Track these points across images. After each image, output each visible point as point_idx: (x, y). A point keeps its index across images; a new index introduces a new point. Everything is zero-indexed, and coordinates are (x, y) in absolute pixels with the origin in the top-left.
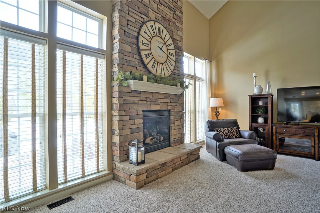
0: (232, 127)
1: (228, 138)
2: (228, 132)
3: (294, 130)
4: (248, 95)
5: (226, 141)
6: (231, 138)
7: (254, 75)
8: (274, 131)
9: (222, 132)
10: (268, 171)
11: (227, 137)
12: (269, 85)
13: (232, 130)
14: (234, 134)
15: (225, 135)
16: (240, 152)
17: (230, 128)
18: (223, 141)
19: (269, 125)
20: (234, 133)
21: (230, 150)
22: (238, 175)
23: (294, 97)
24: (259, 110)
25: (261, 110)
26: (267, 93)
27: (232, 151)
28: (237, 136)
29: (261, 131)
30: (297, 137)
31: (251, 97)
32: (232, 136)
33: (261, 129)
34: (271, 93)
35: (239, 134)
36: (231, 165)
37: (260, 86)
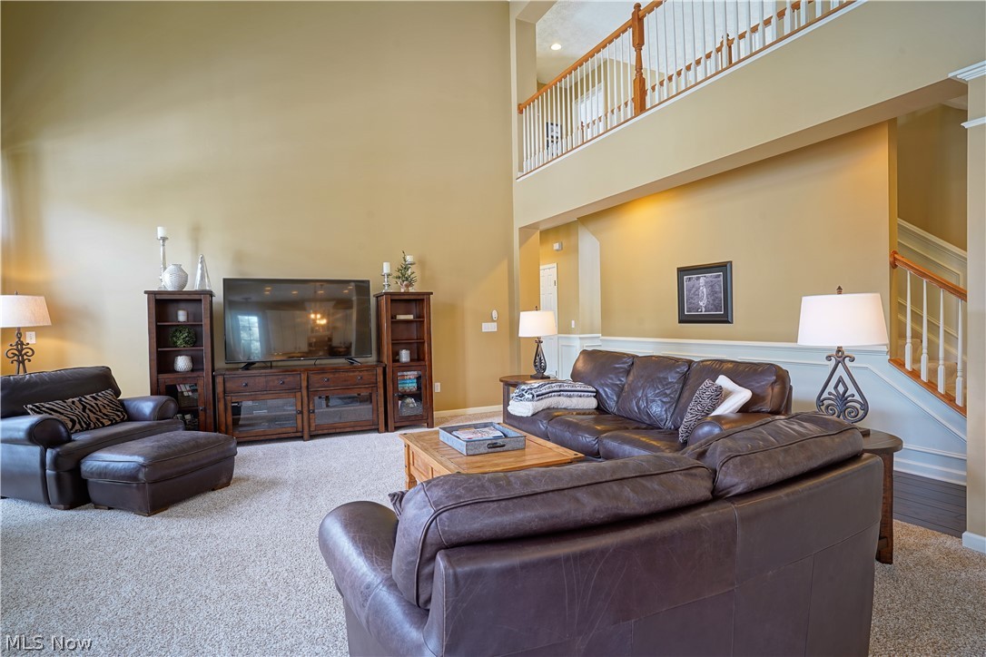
0: (97, 392)
1: (87, 429)
2: (84, 411)
3: (263, 379)
4: (146, 292)
5: (81, 438)
6: (94, 428)
7: (161, 232)
8: (219, 389)
9: (62, 414)
10: (219, 491)
11: (82, 427)
12: (202, 267)
13: (98, 402)
14: (104, 414)
15: (72, 420)
16: (140, 460)
17: (88, 397)
18: (70, 440)
19: (207, 375)
20: (104, 411)
21: (104, 464)
22: (142, 527)
23: (246, 299)
24: (178, 334)
25: (184, 336)
26: (197, 288)
27: (112, 465)
28: (118, 419)
29: (186, 394)
30: (270, 396)
31: (152, 297)
32: (98, 419)
33: (184, 389)
34: (208, 288)
35: (121, 412)
36: (109, 509)
37: (179, 267)
